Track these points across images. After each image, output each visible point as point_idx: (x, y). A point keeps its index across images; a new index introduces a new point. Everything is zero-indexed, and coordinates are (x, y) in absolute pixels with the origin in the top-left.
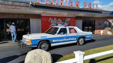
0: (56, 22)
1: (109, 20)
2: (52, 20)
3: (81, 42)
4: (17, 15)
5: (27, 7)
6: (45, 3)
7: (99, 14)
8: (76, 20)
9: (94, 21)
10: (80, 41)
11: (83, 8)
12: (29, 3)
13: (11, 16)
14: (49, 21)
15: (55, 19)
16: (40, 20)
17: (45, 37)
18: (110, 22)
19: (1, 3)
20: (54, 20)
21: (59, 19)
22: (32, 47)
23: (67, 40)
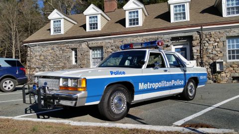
10: (189, 88)
17: (120, 73)
22: (86, 104)
23: (168, 84)
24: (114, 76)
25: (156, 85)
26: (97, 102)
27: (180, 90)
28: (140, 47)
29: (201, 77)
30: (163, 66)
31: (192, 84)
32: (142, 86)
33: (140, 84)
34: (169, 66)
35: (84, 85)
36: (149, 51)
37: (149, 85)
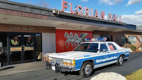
0: (72, 37)
1: (125, 35)
2: (68, 35)
3: (121, 62)
4: (26, 28)
5: (49, 16)
6: (70, 13)
7: (122, 27)
8: (94, 35)
9: (112, 36)
10: (120, 60)
11: (108, 20)
12: (52, 12)
13: (17, 28)
14: (65, 36)
15: (71, 33)
16: (55, 34)
17: (88, 56)
18: (126, 37)
19: (17, 9)
20: (70, 35)
21: (76, 34)
22: (75, 70)
23: (110, 59)
24: (86, 58)
25: (104, 60)
26: (80, 69)
28: (95, 40)
29: (126, 54)
30: (107, 50)
31: (121, 58)
32: (98, 61)
33: (97, 60)
34: (110, 50)
35: (74, 63)
36: (100, 43)
37: (101, 61)
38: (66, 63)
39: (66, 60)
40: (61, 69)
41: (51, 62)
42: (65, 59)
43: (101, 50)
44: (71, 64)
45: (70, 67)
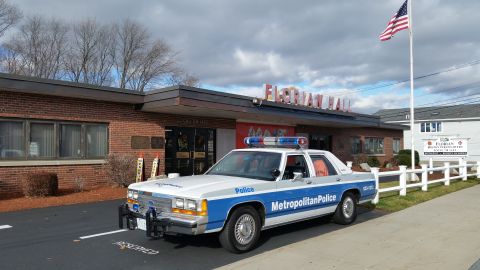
10: (345, 206)
17: (247, 190)
22: (207, 232)
23: (313, 201)
24: (240, 195)
25: (295, 204)
26: (219, 229)
27: (332, 209)
28: (274, 144)
29: (365, 189)
30: (306, 174)
31: (349, 200)
32: (275, 206)
33: (273, 203)
35: (205, 208)
36: (285, 153)
37: (285, 205)
38: (182, 210)
39: (182, 199)
40: (164, 227)
41: (135, 205)
42: (177, 198)
43: (289, 175)
44: (195, 212)
45: (192, 222)
